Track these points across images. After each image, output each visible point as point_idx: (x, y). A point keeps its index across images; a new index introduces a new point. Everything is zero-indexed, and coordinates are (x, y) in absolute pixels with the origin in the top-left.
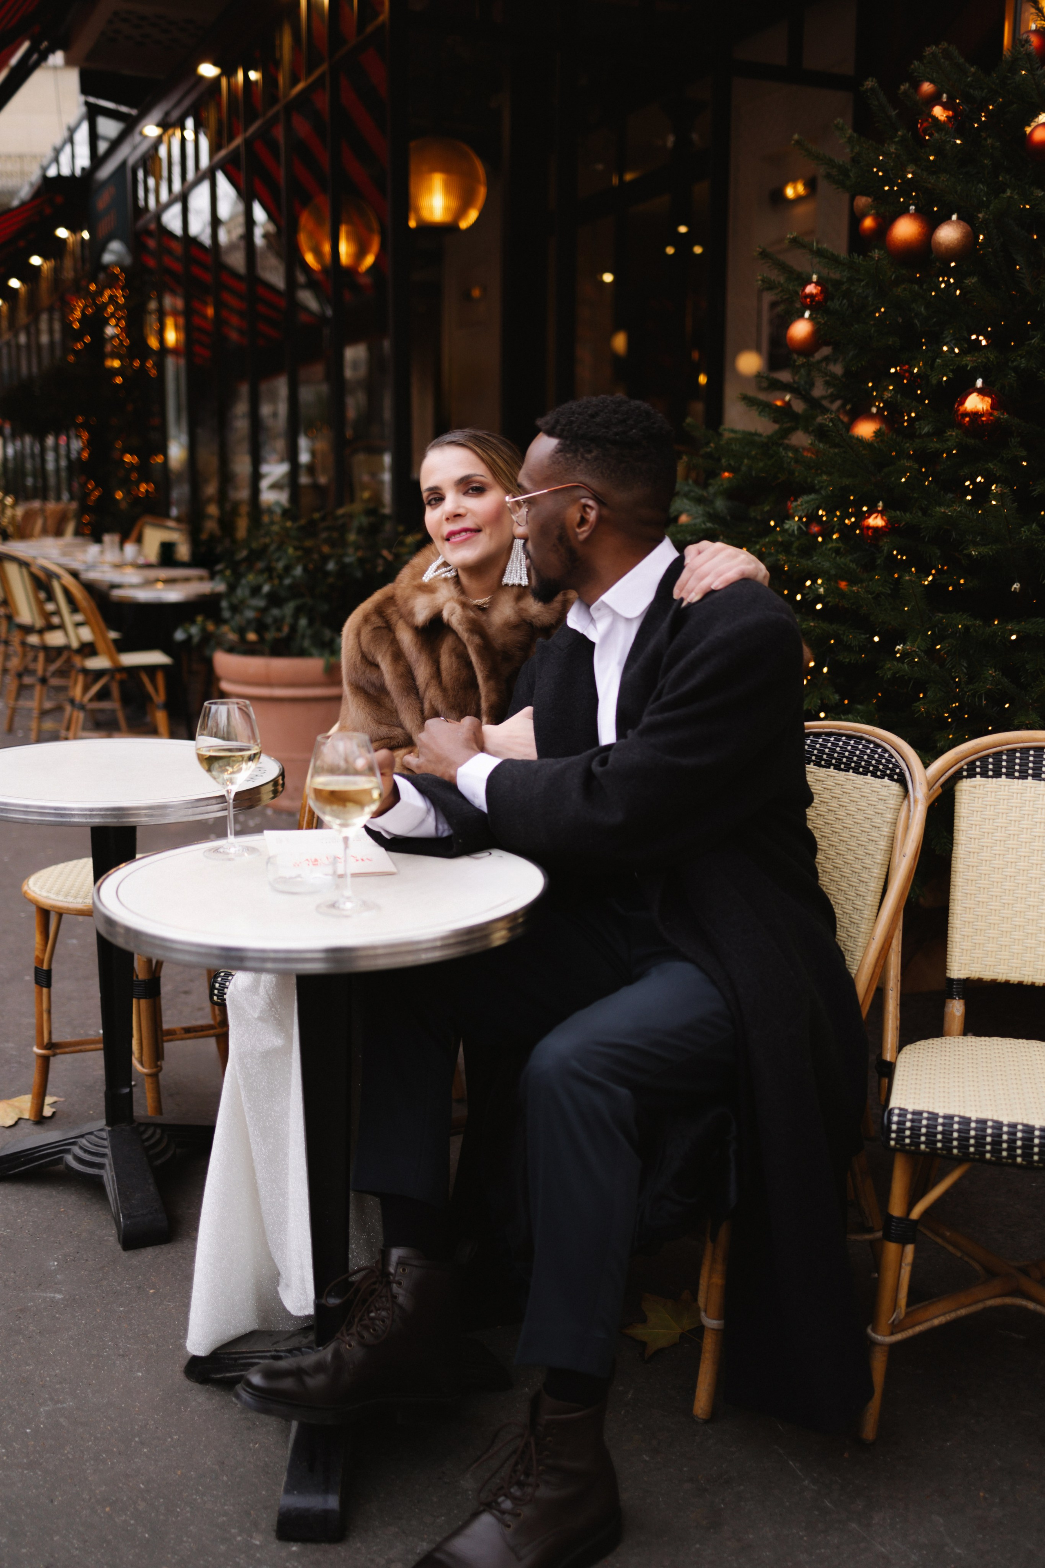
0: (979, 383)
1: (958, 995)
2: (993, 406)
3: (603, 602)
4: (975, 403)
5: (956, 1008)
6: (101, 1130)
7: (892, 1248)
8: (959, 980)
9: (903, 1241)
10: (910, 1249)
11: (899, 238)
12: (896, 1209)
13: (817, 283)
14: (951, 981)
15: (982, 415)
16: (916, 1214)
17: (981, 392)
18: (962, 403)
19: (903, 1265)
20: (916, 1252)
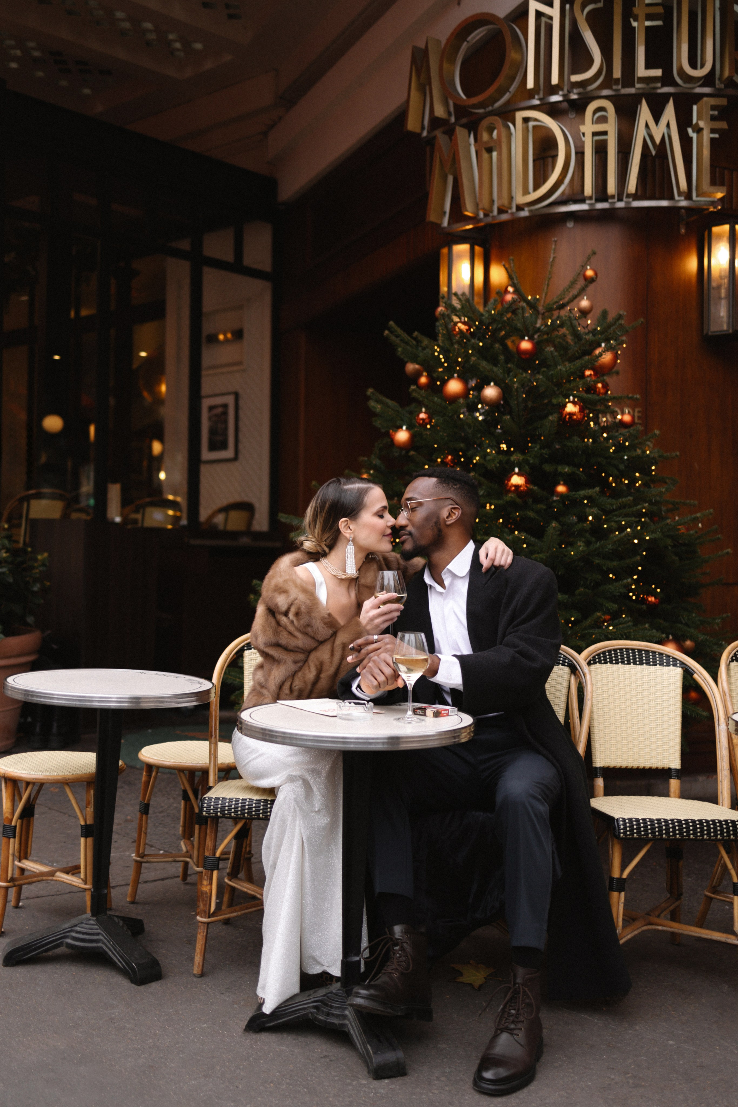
0: (517, 470)
1: (600, 775)
2: (526, 482)
3: (448, 569)
4: (516, 480)
5: (600, 782)
6: (90, 920)
7: (615, 894)
8: (600, 768)
9: (620, 891)
10: (623, 894)
11: (453, 391)
12: (616, 874)
13: (425, 413)
14: (596, 768)
15: (521, 486)
16: (625, 875)
17: (519, 474)
18: (509, 480)
19: (620, 903)
20: (625, 895)
